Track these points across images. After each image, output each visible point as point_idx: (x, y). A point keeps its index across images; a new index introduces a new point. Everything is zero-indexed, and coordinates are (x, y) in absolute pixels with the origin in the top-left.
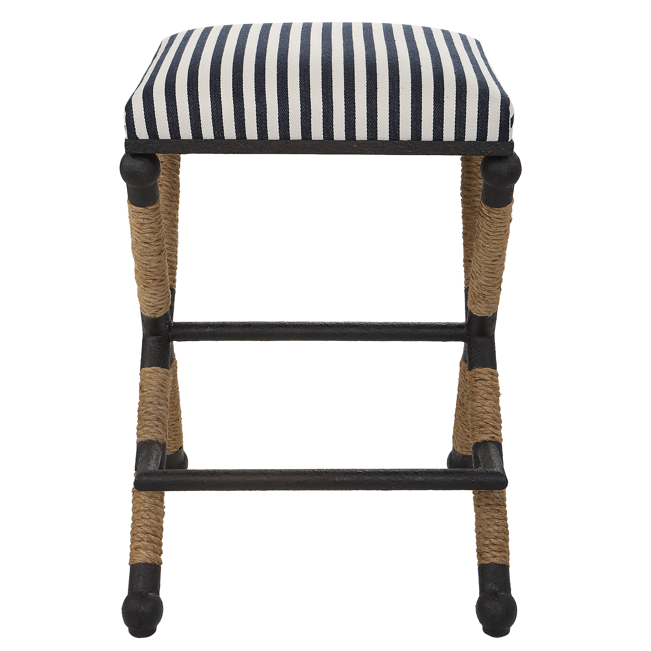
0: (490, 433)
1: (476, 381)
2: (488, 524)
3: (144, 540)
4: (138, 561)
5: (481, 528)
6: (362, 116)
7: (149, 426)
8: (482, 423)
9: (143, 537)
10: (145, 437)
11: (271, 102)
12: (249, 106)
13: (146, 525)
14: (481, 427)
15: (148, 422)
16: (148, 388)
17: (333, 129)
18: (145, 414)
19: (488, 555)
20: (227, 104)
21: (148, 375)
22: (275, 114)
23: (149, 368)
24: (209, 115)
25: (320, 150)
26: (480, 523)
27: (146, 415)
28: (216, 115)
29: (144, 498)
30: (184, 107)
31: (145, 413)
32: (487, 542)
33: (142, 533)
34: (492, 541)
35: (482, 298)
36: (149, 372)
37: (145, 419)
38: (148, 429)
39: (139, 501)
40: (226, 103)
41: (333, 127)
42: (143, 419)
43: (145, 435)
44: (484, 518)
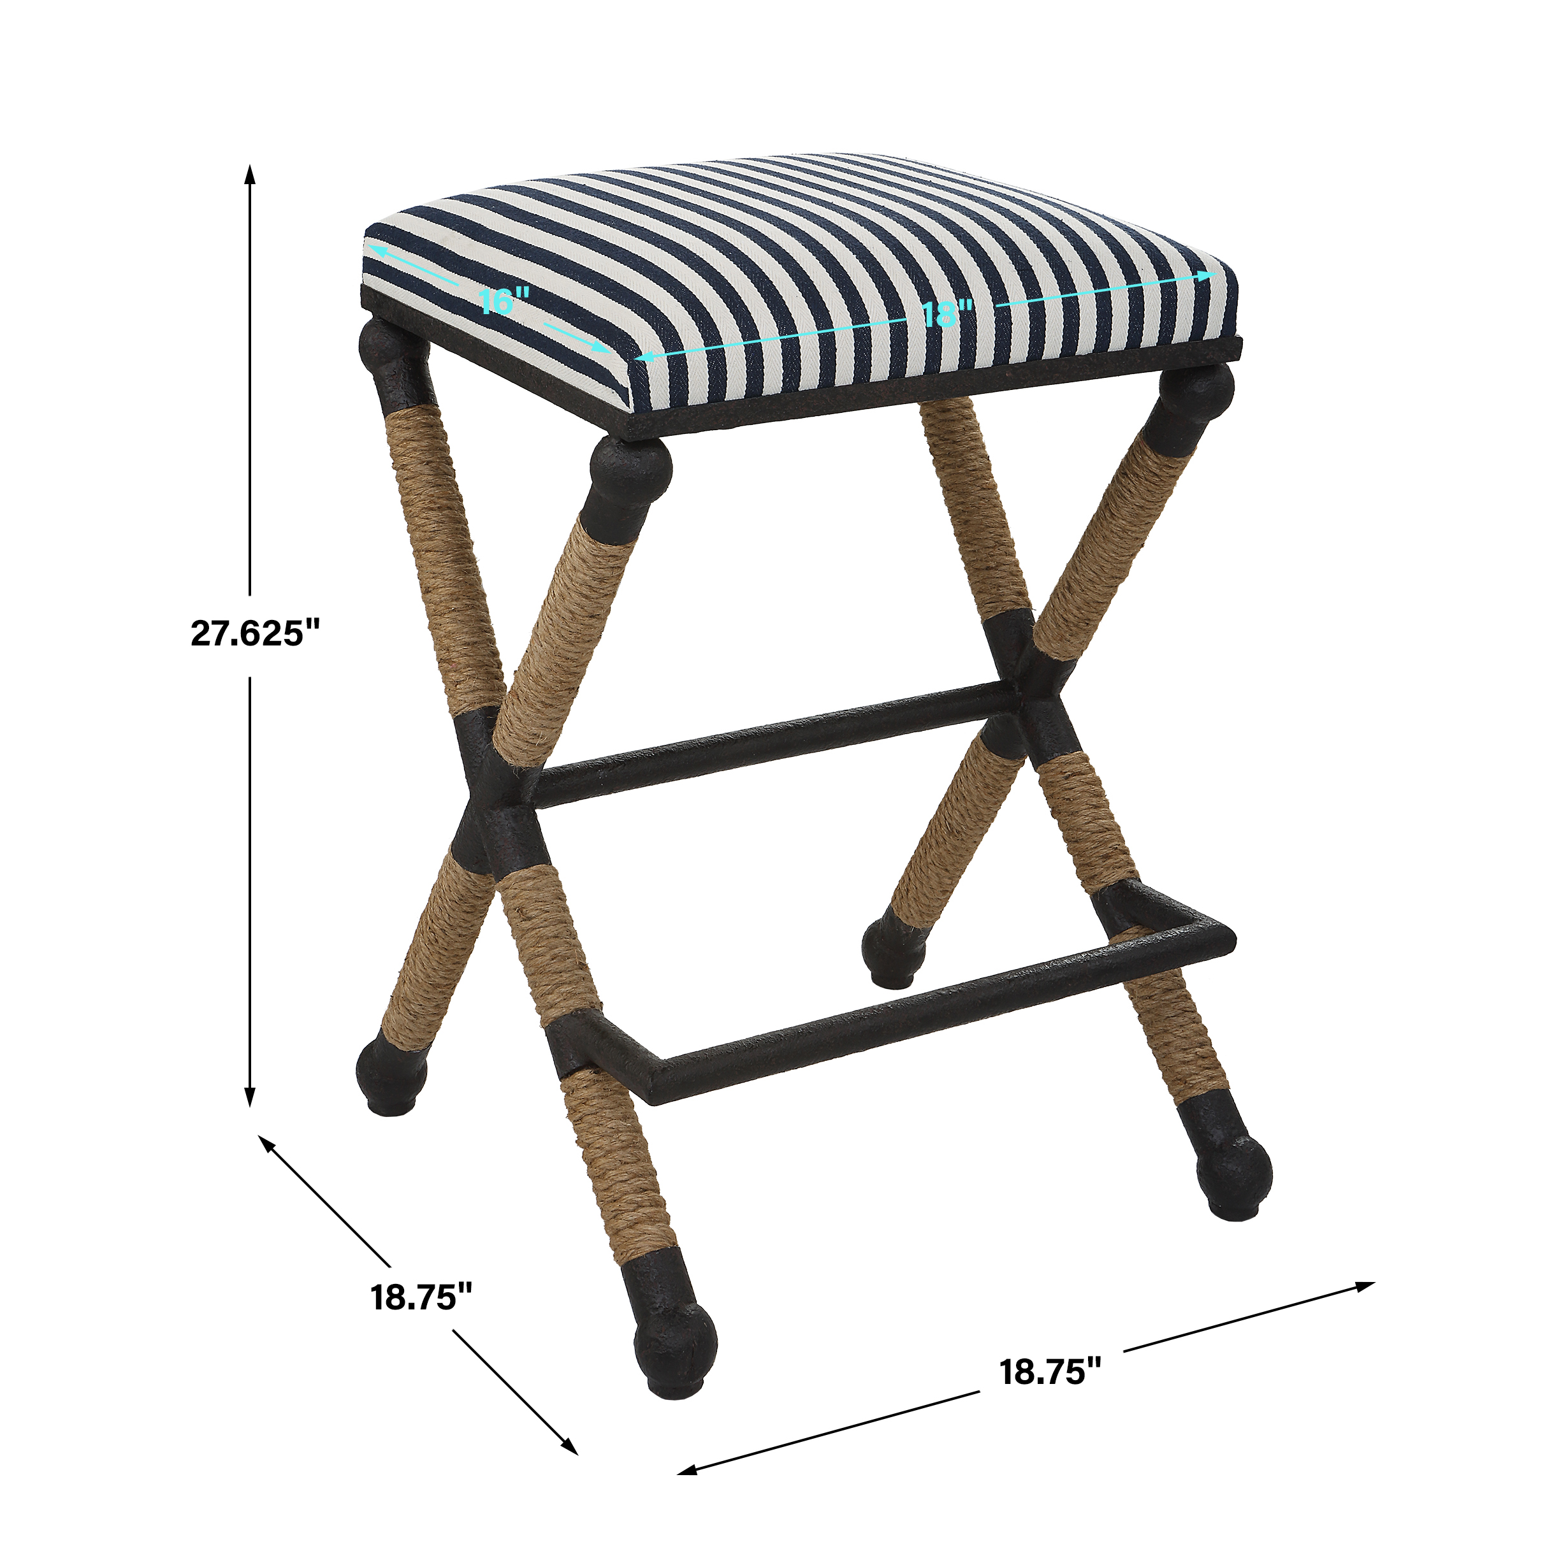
0: (1124, 866)
1: (1067, 778)
2: (1180, 1024)
3: (644, 1204)
4: (648, 1249)
5: (1170, 1035)
6: (1022, 319)
7: (570, 983)
8: (1105, 850)
9: (640, 1199)
10: (571, 1006)
11: (875, 311)
12: (841, 323)
13: (636, 1176)
14: (1107, 857)
15: (565, 975)
16: (541, 909)
17: (976, 349)
18: (552, 962)
19: (1198, 1079)
20: (805, 325)
21: (529, 885)
22: (886, 333)
23: (526, 870)
24: (776, 348)
25: (954, 390)
26: (1166, 1026)
27: (555, 962)
28: (788, 347)
29: (614, 1124)
30: (734, 339)
31: (553, 959)
32: (1191, 1057)
33: (635, 1192)
34: (1199, 1051)
35: (1084, 626)
36: (529, 878)
37: (558, 970)
38: (571, 988)
39: (606, 1132)
40: (802, 321)
41: (976, 344)
42: (553, 972)
43: (570, 1002)
44: (1170, 1015)
